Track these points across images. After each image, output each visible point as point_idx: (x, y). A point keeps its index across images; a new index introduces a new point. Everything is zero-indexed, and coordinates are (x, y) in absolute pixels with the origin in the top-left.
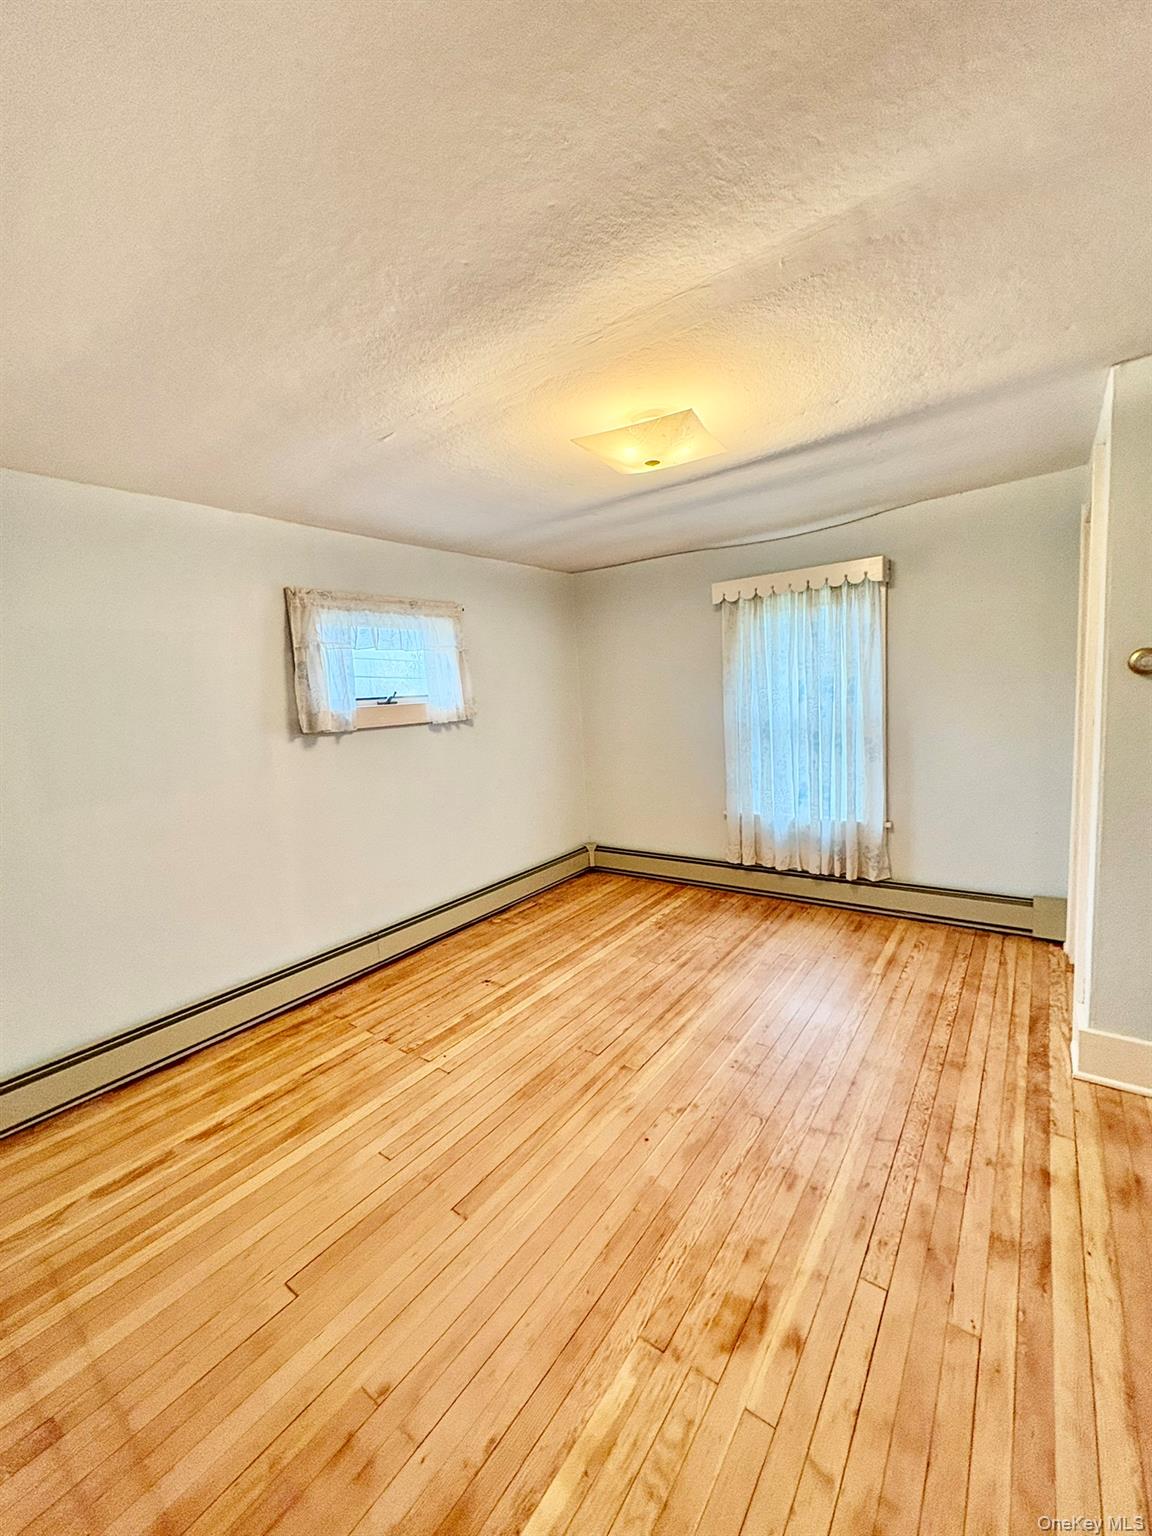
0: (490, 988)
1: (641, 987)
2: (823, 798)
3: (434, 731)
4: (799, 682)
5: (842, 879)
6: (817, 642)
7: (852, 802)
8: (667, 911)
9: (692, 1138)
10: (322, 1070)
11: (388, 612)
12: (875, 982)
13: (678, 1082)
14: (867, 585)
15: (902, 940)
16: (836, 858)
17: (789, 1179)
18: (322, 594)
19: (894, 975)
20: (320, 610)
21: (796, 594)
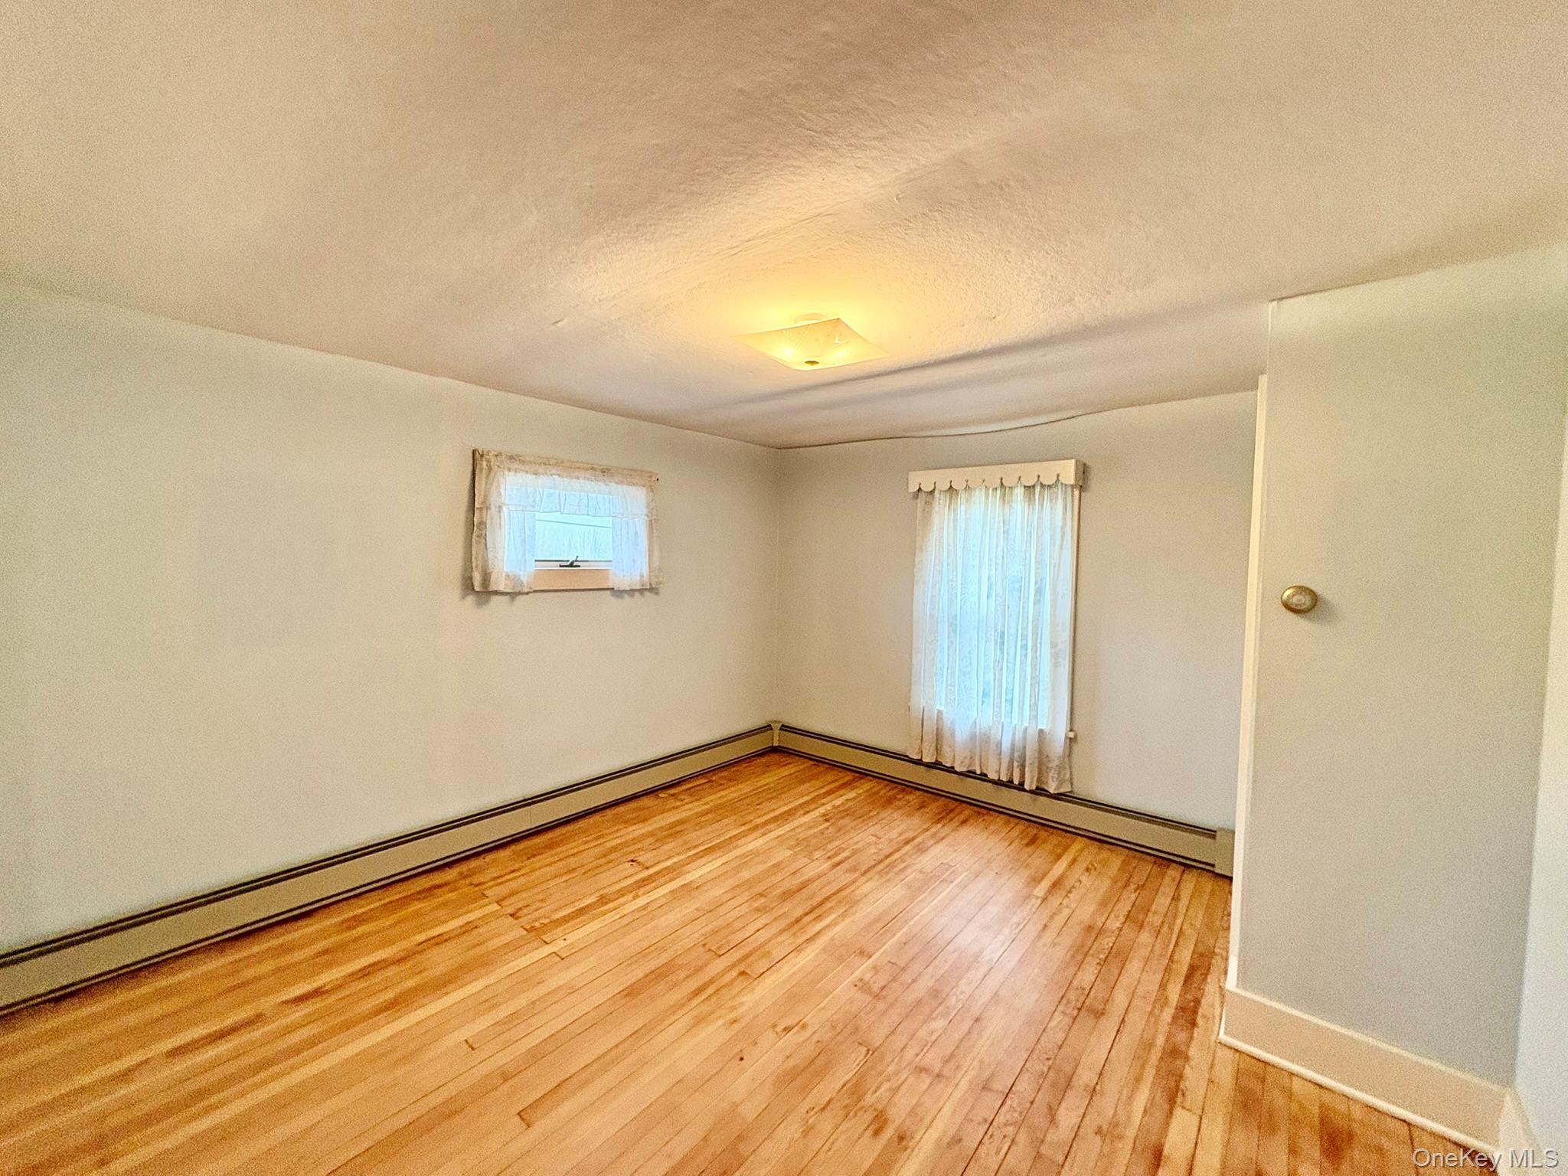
0: (636, 868)
1: (787, 885)
2: (1006, 700)
3: (618, 596)
4: (989, 579)
5: (1021, 787)
6: (1007, 539)
7: (1034, 707)
8: (838, 802)
9: (791, 1063)
10: (439, 941)
11: (578, 478)
12: (1033, 906)
13: (795, 996)
14: (1060, 487)
15: (1074, 861)
16: (1016, 764)
17: (879, 1123)
18: (511, 458)
19: (1055, 901)
20: (506, 472)
21: (991, 489)
